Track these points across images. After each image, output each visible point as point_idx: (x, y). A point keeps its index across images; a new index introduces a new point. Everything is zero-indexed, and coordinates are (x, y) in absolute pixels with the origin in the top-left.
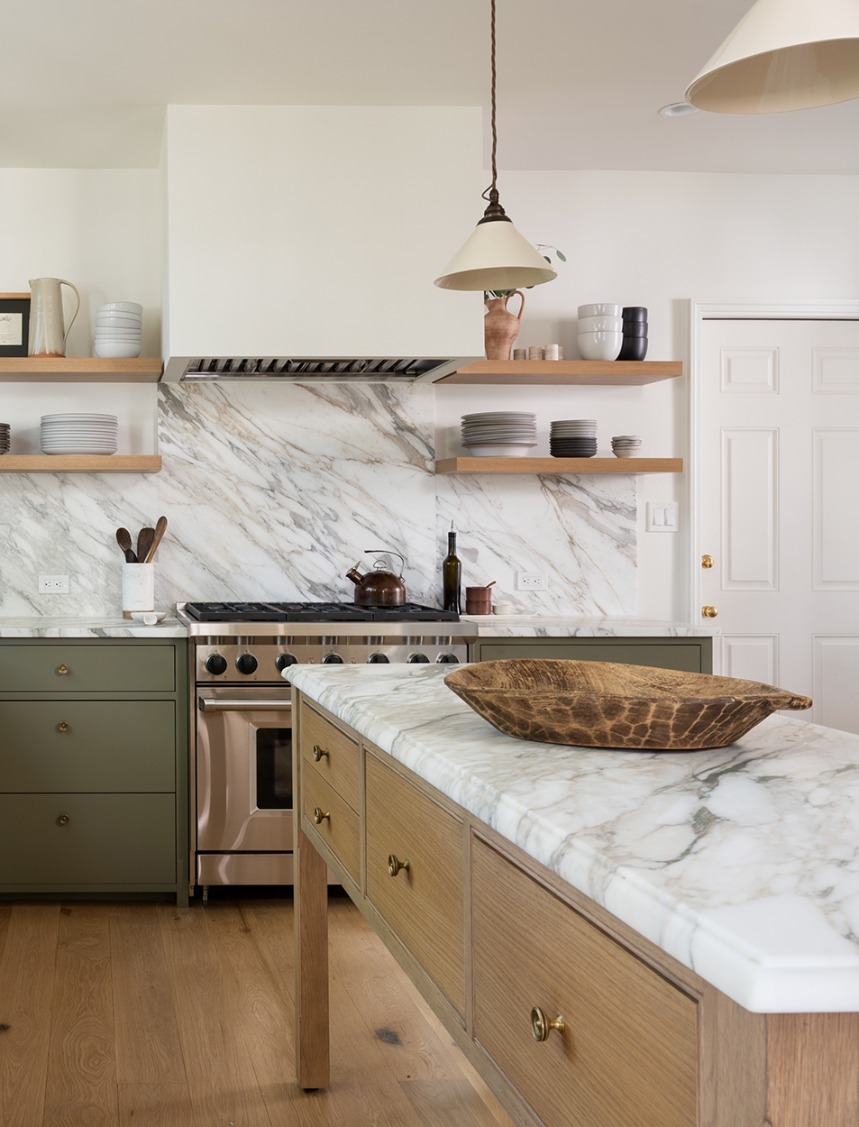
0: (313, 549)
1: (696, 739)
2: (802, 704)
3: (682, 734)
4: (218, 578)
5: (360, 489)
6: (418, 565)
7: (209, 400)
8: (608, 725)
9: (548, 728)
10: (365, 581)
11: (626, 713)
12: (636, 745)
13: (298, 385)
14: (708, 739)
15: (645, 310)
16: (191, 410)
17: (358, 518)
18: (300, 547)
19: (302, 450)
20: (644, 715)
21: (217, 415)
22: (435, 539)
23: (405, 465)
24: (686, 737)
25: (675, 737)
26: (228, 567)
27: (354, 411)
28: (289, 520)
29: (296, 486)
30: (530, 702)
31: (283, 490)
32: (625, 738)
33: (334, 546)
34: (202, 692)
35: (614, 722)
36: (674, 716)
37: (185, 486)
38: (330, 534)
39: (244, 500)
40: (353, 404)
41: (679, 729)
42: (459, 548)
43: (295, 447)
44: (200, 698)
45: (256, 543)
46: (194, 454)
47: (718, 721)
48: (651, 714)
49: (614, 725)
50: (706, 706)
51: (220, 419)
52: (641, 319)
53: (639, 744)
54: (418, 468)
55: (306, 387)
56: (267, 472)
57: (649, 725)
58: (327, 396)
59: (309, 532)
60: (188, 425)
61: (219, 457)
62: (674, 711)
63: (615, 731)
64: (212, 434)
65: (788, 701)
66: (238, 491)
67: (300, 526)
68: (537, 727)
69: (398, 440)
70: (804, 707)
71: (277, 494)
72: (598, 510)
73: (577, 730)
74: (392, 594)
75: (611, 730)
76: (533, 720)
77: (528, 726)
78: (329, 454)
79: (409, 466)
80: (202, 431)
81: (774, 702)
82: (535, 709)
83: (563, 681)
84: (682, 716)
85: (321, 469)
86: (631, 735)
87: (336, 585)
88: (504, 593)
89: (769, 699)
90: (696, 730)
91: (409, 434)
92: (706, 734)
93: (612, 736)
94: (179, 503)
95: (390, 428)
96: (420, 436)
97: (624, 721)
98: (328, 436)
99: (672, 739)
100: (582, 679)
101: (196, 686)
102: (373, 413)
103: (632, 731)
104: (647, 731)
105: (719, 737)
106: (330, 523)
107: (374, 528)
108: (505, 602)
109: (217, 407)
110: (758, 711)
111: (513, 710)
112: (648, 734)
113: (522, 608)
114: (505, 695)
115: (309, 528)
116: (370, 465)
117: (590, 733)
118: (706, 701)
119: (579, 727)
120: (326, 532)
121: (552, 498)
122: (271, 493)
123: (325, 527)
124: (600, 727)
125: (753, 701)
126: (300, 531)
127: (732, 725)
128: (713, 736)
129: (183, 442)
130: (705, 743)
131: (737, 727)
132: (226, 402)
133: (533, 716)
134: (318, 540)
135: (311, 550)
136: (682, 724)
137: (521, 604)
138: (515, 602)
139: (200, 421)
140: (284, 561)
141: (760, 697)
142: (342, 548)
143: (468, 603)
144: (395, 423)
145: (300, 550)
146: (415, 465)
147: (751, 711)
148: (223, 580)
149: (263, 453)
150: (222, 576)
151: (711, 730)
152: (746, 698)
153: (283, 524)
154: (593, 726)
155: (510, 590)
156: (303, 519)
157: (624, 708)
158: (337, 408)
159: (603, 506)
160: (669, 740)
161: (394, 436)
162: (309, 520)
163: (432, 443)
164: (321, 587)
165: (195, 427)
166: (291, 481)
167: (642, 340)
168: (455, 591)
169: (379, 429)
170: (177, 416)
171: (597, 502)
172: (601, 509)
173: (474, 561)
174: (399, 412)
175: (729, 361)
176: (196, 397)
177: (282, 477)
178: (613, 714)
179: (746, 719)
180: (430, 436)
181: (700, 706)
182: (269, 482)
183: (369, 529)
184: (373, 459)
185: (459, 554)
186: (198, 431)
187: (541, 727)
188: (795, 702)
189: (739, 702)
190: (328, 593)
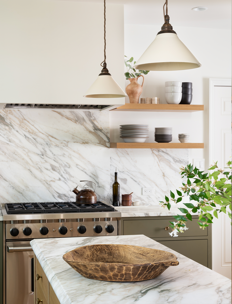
0: (60, 179)
1: (140, 278)
2: (175, 264)
3: (135, 276)
4: (19, 192)
5: (79, 154)
6: (103, 186)
7: (16, 117)
8: (111, 274)
9: (94, 275)
10: (80, 193)
11: (116, 270)
12: (121, 280)
13: (54, 111)
14: (145, 277)
15: (191, 83)
16: (8, 121)
17: (78, 166)
18: (54, 179)
19: (55, 138)
20: (122, 271)
21: (19, 123)
22: (110, 175)
23: (98, 144)
24: (137, 277)
25: (133, 277)
26: (24, 188)
27: (77, 122)
28: (50, 168)
29: (53, 153)
30: (87, 266)
31: (47, 155)
32: (117, 278)
33: (69, 178)
34: (9, 244)
35: (113, 273)
36: (131, 271)
37: (5, 153)
38: (67, 173)
39: (30, 159)
40: (77, 119)
41: (134, 275)
42: (119, 178)
43: (52, 137)
44: (7, 246)
45: (35, 177)
46: (9, 140)
47: (147, 271)
48: (124, 270)
49: (113, 274)
50: (141, 267)
51: (20, 125)
52: (190, 87)
53: (122, 280)
54: (103, 146)
55: (57, 112)
56: (40, 147)
57: (124, 274)
58: (66, 116)
59: (58, 173)
60: (7, 128)
61: (20, 141)
62: (131, 269)
63: (114, 276)
64: (17, 131)
65: (170, 263)
66: (28, 156)
67: (54, 170)
68: (90, 274)
69: (95, 134)
70: (176, 265)
71: (45, 157)
72: (174, 162)
73: (102, 275)
74: (90, 199)
75: (113, 275)
76: (89, 272)
77: (88, 274)
78: (67, 140)
79: (99, 145)
80: (13, 130)
81: (166, 264)
82: (89, 268)
83: (111, 252)
84: (134, 271)
85: (63, 146)
86: (119, 277)
87: (69, 195)
88: (137, 196)
89: (164, 263)
90: (140, 275)
91: (99, 132)
92: (143, 276)
93: (113, 277)
94: (3, 161)
95: (92, 129)
96: (104, 132)
97: (116, 272)
98: (66, 132)
99: (132, 278)
100: (117, 252)
101: (6, 241)
102: (85, 123)
103: (119, 276)
104: (124, 276)
105: (149, 276)
106: (67, 169)
107: (85, 171)
108: (137, 200)
109: (19, 120)
110: (161, 267)
111: (82, 268)
112: (124, 277)
113: (144, 202)
114: (79, 263)
115: (58, 171)
116: (83, 144)
117: (106, 276)
118: (141, 265)
119: (103, 275)
120: (65, 172)
121: (156, 158)
122: (42, 156)
123: (65, 170)
124: (109, 274)
125: (158, 264)
126: (54, 172)
127: (152, 272)
128: (146, 276)
129: (4, 135)
130: (144, 278)
131: (155, 272)
132: (23, 118)
133: (88, 271)
134: (62, 176)
135: (59, 180)
136: (135, 273)
137: (144, 201)
138: (142, 200)
139: (12, 126)
140: (48, 184)
141: (160, 263)
142: (72, 179)
143: (123, 201)
144: (94, 127)
145: (54, 180)
146: (102, 144)
147: (158, 267)
148: (21, 193)
149: (39, 140)
150: (21, 192)
151: (145, 274)
152: (155, 264)
153: (47, 169)
154: (107, 274)
155: (140, 195)
156: (56, 167)
157: (115, 268)
158: (70, 121)
159: (176, 161)
160: (131, 278)
161: (93, 133)
162: (58, 167)
163: (109, 135)
164: (63, 195)
165: (10, 129)
166: (51, 151)
167: (190, 96)
168: (117, 196)
169: (87, 129)
170: (2, 123)
171: (174, 159)
172: (175, 162)
173: (125, 183)
174: (95, 123)
175: (224, 102)
176: (10, 116)
177: (47, 149)
178: (113, 270)
179: (157, 270)
180: (108, 133)
181: (140, 267)
182: (41, 152)
183: (83, 171)
184: (84, 142)
185: (119, 181)
186: (11, 130)
187: (91, 274)
188: (173, 264)
189: (152, 265)
190: (66, 198)
